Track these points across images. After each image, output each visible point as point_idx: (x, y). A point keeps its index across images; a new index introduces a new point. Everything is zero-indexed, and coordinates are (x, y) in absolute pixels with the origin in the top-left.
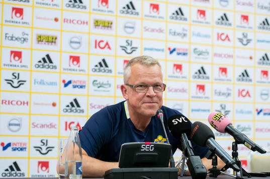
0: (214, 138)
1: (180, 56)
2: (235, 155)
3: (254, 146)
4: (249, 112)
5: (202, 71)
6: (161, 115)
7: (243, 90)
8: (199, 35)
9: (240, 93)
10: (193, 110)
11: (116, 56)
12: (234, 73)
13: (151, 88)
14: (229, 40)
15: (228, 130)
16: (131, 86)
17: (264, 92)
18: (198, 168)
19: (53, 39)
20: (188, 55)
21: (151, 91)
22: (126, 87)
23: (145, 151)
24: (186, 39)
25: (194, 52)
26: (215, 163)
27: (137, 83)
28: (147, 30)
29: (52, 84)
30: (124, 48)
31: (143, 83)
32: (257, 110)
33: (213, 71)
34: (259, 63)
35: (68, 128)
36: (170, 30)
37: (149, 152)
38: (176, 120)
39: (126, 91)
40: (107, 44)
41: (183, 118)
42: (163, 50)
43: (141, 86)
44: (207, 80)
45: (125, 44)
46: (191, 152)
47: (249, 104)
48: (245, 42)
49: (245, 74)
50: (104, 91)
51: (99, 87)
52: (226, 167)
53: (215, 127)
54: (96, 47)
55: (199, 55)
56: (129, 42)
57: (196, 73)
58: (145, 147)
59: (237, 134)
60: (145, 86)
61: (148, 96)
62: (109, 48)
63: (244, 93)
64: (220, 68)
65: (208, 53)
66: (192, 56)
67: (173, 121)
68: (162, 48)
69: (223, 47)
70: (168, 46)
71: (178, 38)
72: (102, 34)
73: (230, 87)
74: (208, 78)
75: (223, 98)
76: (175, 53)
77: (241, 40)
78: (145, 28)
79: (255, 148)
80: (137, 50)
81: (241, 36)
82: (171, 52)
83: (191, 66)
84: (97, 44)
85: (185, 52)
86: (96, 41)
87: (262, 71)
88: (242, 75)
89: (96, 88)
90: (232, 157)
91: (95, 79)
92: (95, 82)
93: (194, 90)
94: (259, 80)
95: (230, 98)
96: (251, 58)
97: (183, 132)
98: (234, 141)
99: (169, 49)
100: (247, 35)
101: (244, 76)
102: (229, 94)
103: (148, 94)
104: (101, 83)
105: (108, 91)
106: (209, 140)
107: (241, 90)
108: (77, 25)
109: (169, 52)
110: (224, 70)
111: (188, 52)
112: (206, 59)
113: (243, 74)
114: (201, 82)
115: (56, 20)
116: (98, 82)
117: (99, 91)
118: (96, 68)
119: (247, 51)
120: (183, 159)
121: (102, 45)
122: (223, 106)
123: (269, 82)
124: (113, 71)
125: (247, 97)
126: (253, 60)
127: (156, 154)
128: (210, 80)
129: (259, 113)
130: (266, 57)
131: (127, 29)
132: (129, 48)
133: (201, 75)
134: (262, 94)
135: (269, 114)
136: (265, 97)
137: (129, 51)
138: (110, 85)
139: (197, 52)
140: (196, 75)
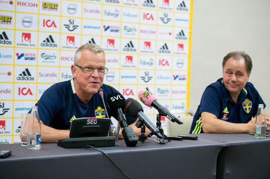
0: (143, 111)
1: (113, 32)
2: (159, 124)
3: (174, 118)
4: (167, 78)
5: (131, 45)
6: (102, 93)
7: (164, 60)
8: (128, 15)
9: (161, 62)
10: (122, 77)
11: (60, 33)
12: (156, 46)
13: (96, 70)
14: (153, 19)
15: (154, 105)
16: (81, 67)
17: (180, 62)
18: (130, 137)
19: (8, 19)
20: (120, 31)
21: (96, 73)
23: (90, 124)
24: (118, 18)
25: (125, 29)
26: (143, 131)
27: (85, 65)
28: (86, 11)
29: (7, 56)
30: (67, 26)
31: (90, 66)
32: (174, 76)
33: (139, 45)
34: (177, 38)
35: (21, 93)
36: (105, 11)
37: (93, 125)
38: (114, 98)
39: (75, 70)
40: (53, 23)
41: (119, 96)
42: (99, 28)
43: (88, 68)
44: (134, 52)
45: (68, 23)
46: (125, 123)
47: (168, 72)
48: (166, 21)
49: (165, 47)
50: (51, 62)
51: (46, 59)
52: (152, 134)
53: (144, 102)
54: (44, 26)
55: (128, 31)
57: (126, 46)
58: (90, 121)
59: (161, 108)
60: (91, 68)
61: (93, 77)
62: (55, 26)
63: (164, 63)
64: (145, 43)
65: (135, 30)
66: (123, 32)
67: (111, 99)
68: (98, 26)
69: (148, 25)
70: (103, 25)
71: (112, 18)
72: (49, 15)
73: (153, 57)
74: (135, 50)
75: (147, 67)
76: (109, 30)
77: (162, 19)
78: (84, 9)
79: (174, 120)
80: (78, 27)
81: (163, 16)
82: (106, 30)
83: (121, 41)
84: (45, 23)
85: (117, 29)
86: (44, 20)
87: (179, 45)
88: (163, 48)
89: (44, 60)
90: (156, 126)
91: (43, 52)
92: (43, 55)
93: (123, 60)
94: (176, 51)
95: (152, 67)
96: (170, 34)
97: (119, 108)
98: (158, 113)
99: (104, 27)
100: (167, 14)
101: (164, 48)
102: (152, 64)
103: (93, 75)
104: (48, 55)
105: (54, 62)
106: (139, 113)
107: (161, 60)
108: (28, 7)
109: (104, 29)
110: (148, 44)
111: (120, 29)
112: (134, 35)
113: (163, 47)
114: (129, 54)
115: (11, 3)
116: (46, 55)
117: (46, 62)
118: (44, 43)
119: (167, 28)
120: (119, 128)
121: (49, 23)
122: (147, 73)
123: (185, 54)
124: (58, 45)
125: (166, 66)
126: (172, 36)
127: (98, 126)
128: (137, 52)
129: (175, 79)
130: (182, 33)
131: (70, 11)
132: (71, 26)
133: (129, 48)
134: (178, 63)
135: (184, 79)
136: (180, 65)
137: (71, 28)
138: (55, 57)
139: (127, 29)
140: (126, 48)
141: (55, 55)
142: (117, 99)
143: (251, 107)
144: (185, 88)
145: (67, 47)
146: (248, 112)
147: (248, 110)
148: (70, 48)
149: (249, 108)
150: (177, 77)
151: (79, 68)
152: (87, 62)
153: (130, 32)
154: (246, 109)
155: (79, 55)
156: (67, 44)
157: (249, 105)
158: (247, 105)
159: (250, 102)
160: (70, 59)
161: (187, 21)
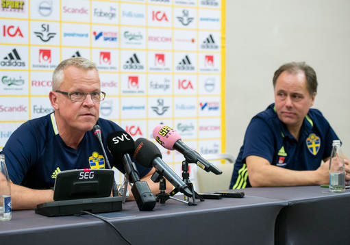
0: (161, 158)
1: (108, 41)
2: (186, 176)
3: (208, 166)
4: (192, 107)
5: (135, 59)
6: (98, 132)
7: (184, 81)
8: (130, 15)
9: (181, 84)
10: (124, 108)
11: (29, 45)
12: (173, 60)
13: (89, 96)
14: (166, 19)
15: (177, 147)
16: (65, 94)
17: (209, 82)
18: (145, 196)
20: (118, 39)
21: (89, 100)
22: (56, 94)
23: (84, 180)
24: (115, 20)
25: (125, 36)
26: (163, 187)
27: (72, 89)
28: (67, 11)
30: (39, 35)
31: (79, 90)
32: (201, 104)
33: (147, 59)
34: (203, 47)
36: (95, 10)
37: (89, 180)
38: (117, 139)
39: (55, 99)
40: (18, 30)
41: (125, 136)
42: (87, 35)
43: (77, 93)
44: (140, 70)
45: (40, 29)
46: (135, 176)
47: (192, 98)
48: (185, 22)
49: (187, 61)
50: (16, 89)
51: (9, 85)
52: (176, 191)
53: (162, 143)
54: (4, 35)
55: (130, 39)
56: (46, 27)
57: (128, 62)
58: (84, 174)
59: (188, 152)
60: (81, 93)
61: (86, 106)
62: (21, 35)
63: (185, 84)
64: (157, 55)
65: (141, 36)
66: (122, 40)
67: (113, 140)
68: (86, 33)
69: (159, 29)
70: (93, 31)
71: (105, 20)
72: (12, 18)
73: (169, 77)
74: (142, 67)
75: (160, 91)
76: (101, 38)
77: (181, 19)
78: (64, 8)
79: (209, 168)
80: (55, 36)
81: (181, 15)
82: (97, 38)
83: (121, 55)
85: (114, 36)
86: (4, 27)
87: (207, 56)
88: (183, 63)
89: (6, 86)
90: (182, 178)
91: (5, 75)
92: (5, 79)
93: (125, 83)
94: (203, 67)
95: (169, 91)
96: (193, 41)
97: (125, 153)
98: (185, 159)
99: (95, 33)
100: (188, 12)
101: (185, 63)
102: (167, 87)
105: (21, 89)
106: (156, 160)
107: (181, 80)
109: (94, 37)
110: (161, 57)
111: (117, 36)
112: (140, 44)
113: (183, 61)
114: (133, 73)
116: (8, 78)
117: (10, 89)
118: (6, 61)
119: (188, 32)
120: (126, 184)
121: (12, 31)
122: (161, 101)
123: (215, 70)
124: (26, 64)
125: (189, 89)
126: (196, 43)
127: (97, 182)
128: (144, 70)
129: (203, 108)
130: (211, 40)
131: (43, 11)
132: (45, 34)
133: (133, 64)
134: (207, 85)
135: (216, 108)
136: (209, 88)
137: (45, 38)
138: (23, 82)
139: (129, 36)
140: (128, 64)
141: (22, 79)
142: (122, 140)
143: (319, 145)
144: (218, 122)
145: (40, 66)
146: (315, 153)
147: (314, 150)
148: (44, 66)
149: (317, 148)
150: (206, 105)
151: (61, 95)
152: (75, 85)
153: (133, 41)
154: (312, 149)
155: (60, 76)
156: (40, 61)
157: (316, 143)
158: (314, 143)
159: (318, 138)
160: (45, 84)
161: (218, 20)
